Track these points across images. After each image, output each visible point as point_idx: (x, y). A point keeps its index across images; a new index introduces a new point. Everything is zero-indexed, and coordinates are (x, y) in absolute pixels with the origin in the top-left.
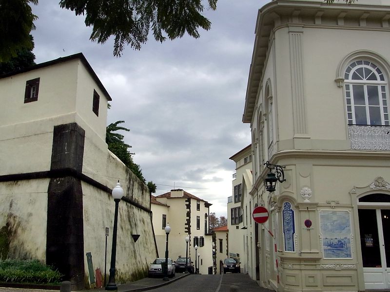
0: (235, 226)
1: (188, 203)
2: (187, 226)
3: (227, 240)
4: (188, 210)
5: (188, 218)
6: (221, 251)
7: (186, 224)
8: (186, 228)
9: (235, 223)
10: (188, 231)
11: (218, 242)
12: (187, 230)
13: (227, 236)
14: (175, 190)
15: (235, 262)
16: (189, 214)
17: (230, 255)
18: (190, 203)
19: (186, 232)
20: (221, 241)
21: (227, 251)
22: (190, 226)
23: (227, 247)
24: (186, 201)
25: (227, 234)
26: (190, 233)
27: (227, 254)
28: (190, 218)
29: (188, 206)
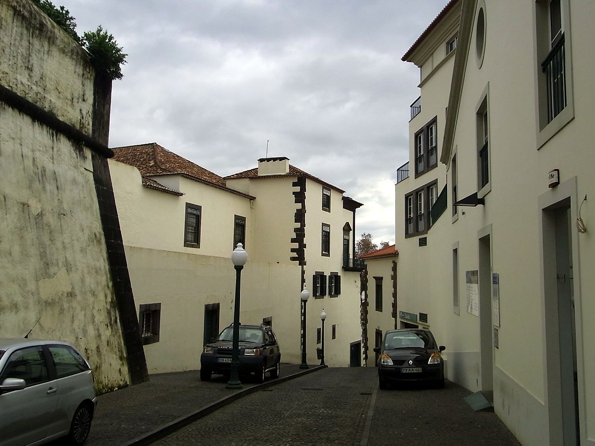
0: (416, 240)
1: (298, 189)
2: (296, 245)
3: (394, 278)
4: (299, 206)
5: (298, 225)
6: (379, 307)
7: (293, 241)
8: (293, 250)
9: (417, 232)
10: (300, 256)
11: (372, 285)
12: (295, 255)
13: (395, 269)
14: (269, 160)
15: (422, 344)
16: (300, 216)
17: (402, 317)
18: (303, 189)
19: (293, 259)
20: (379, 280)
21: (395, 305)
22: (302, 246)
23: (395, 295)
24: (294, 185)
25: (395, 264)
26: (302, 263)
27: (394, 315)
28: (303, 225)
29: (300, 197)
